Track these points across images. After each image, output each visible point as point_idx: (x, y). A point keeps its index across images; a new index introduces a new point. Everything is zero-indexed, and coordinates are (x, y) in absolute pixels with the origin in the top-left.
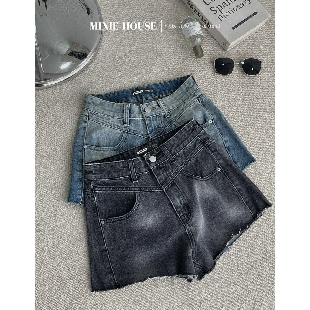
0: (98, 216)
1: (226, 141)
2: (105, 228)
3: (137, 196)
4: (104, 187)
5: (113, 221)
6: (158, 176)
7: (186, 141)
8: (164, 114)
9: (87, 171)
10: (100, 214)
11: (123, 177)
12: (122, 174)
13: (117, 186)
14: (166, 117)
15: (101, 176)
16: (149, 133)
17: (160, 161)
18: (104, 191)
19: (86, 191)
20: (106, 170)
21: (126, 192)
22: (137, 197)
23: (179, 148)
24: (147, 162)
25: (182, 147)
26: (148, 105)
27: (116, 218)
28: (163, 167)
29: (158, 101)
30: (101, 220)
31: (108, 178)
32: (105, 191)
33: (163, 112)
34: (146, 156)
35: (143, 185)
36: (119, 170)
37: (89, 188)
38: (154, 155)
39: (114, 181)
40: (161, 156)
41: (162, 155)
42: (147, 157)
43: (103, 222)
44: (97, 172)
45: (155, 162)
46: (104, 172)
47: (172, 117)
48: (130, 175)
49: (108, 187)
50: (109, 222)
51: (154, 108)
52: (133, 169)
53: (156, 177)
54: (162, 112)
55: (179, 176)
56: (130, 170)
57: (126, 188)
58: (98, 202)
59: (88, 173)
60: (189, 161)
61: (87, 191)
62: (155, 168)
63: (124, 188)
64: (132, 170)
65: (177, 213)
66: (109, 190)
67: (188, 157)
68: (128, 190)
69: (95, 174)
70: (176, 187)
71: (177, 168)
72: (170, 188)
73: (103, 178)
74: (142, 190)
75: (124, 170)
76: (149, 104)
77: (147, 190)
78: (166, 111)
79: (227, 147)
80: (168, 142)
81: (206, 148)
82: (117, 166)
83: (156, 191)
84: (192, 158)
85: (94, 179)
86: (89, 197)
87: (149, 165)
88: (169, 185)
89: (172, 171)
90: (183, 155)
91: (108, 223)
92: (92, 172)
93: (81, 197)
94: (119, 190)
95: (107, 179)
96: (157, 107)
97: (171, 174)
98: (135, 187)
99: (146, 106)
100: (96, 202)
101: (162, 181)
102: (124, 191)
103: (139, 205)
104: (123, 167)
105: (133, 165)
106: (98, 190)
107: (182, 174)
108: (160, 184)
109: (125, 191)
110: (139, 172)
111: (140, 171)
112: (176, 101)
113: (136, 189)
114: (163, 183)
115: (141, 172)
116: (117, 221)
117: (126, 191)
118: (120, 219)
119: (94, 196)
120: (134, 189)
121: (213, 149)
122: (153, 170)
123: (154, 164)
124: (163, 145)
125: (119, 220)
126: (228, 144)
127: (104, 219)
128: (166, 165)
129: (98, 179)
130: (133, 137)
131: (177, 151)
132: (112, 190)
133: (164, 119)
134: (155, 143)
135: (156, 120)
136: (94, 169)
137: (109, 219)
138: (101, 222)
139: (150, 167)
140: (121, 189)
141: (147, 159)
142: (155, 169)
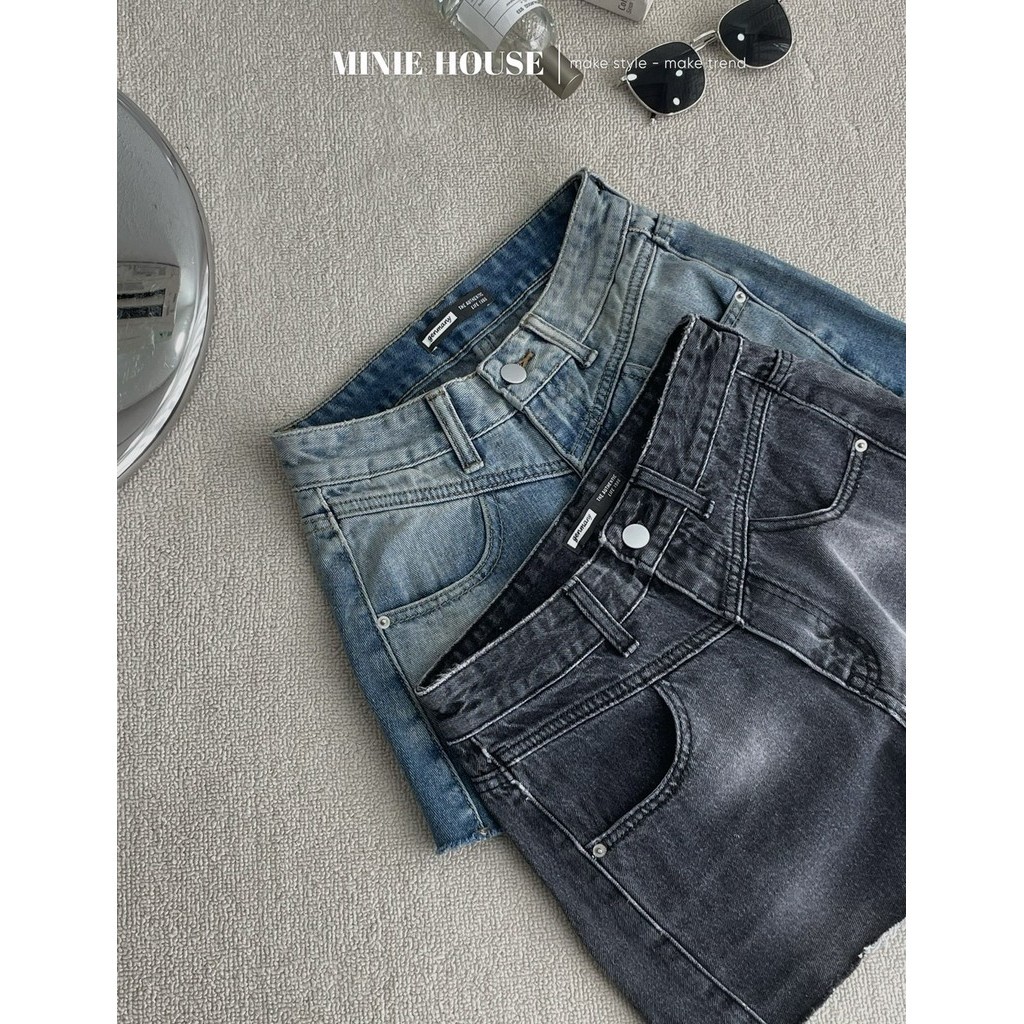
0: (568, 838)
1: (828, 337)
3: (666, 693)
4: (531, 730)
5: (631, 825)
6: (692, 585)
7: (707, 410)
8: (572, 357)
9: (443, 711)
10: (573, 829)
11: (580, 657)
12: (573, 650)
13: (577, 702)
14: (588, 364)
15: (500, 703)
16: (563, 452)
17: (665, 531)
18: (539, 746)
19: (477, 783)
20: (505, 667)
21: (621, 703)
22: (669, 698)
23: (699, 448)
24: (622, 557)
25: (706, 437)
26: (504, 356)
27: (636, 812)
28: (685, 542)
29: (527, 322)
30: (589, 846)
31: (530, 694)
32: (545, 743)
33: (567, 353)
34: (608, 540)
35: (663, 644)
36: (553, 643)
37: (480, 768)
38: (630, 519)
39: (555, 690)
41: (657, 504)
42: (613, 541)
43: (600, 850)
44: (477, 696)
45: (651, 544)
46: (501, 679)
47: (607, 352)
48: (602, 636)
49: (545, 726)
50: (623, 838)
51: (527, 354)
52: (599, 611)
53: (687, 592)
54: (564, 353)
55: (754, 544)
56: (592, 620)
57: (612, 688)
58: (538, 793)
59: (449, 715)
60: (750, 473)
61: (480, 778)
62: (664, 561)
63: (604, 692)
64: (597, 616)
65: (829, 675)
66: (556, 733)
67: (741, 461)
68: (624, 693)
69: (474, 705)
70: (769, 587)
71: (731, 519)
72: (755, 605)
73: (510, 702)
74: (670, 666)
75: (573, 630)
76: (505, 351)
77: (684, 656)
78: (573, 345)
79: (841, 356)
80: (650, 447)
81: (781, 398)
82: (541, 633)
83: (715, 639)
84: (754, 456)
85: (480, 726)
86: (497, 797)
87: (637, 563)
88: (744, 593)
89: (724, 541)
90: (724, 466)
91: (617, 842)
92: (461, 704)
93: (470, 812)
94: (592, 711)
95: (526, 697)
96: (538, 346)
97: (727, 552)
98: (639, 667)
99: (499, 364)
101: (713, 597)
102: (612, 704)
103: (689, 721)
104: (562, 622)
105: (589, 596)
106: (516, 757)
107: (758, 531)
108: (714, 610)
109: (617, 702)
110: (622, 609)
111: (622, 603)
112: (584, 293)
113: (647, 674)
114: (720, 602)
115: (629, 602)
116: (645, 816)
117: (618, 697)
118: (653, 806)
119: (514, 782)
120: (641, 676)
121: (805, 389)
122: (660, 576)
123: (652, 553)
124: (641, 470)
125: (651, 812)
126: (839, 343)
127: (598, 839)
128: (691, 534)
129: (495, 717)
130: (521, 498)
131: (695, 461)
132: (566, 727)
133: (584, 375)
134: (605, 477)
135: (559, 394)
136: (460, 690)
137: (614, 827)
138: (591, 854)
139: (646, 567)
140: (599, 702)
141: (617, 549)
142: (666, 567)
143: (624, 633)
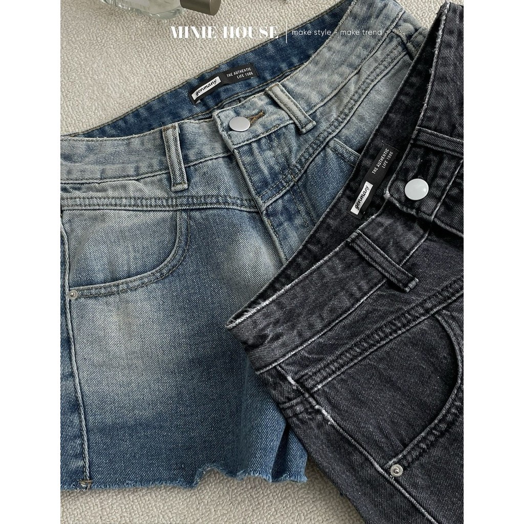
0: (367, 459)
2: (415, 486)
3: (447, 322)
4: (330, 358)
5: (424, 446)
9: (251, 342)
10: (372, 451)
11: (365, 294)
12: (360, 288)
13: (368, 332)
15: (300, 335)
17: (442, 183)
18: (338, 373)
19: (284, 409)
20: (302, 305)
21: (408, 330)
22: (450, 326)
24: (405, 209)
27: (428, 434)
30: (387, 466)
31: (325, 327)
32: (343, 370)
34: (392, 195)
36: (342, 284)
37: (286, 394)
38: (411, 174)
39: (347, 322)
40: (434, 164)
41: (434, 159)
42: (396, 196)
43: (397, 470)
44: (279, 330)
45: (430, 195)
46: (299, 315)
48: (384, 276)
49: (342, 354)
50: (417, 458)
52: (379, 255)
56: (374, 264)
57: (398, 318)
58: (339, 418)
59: (255, 346)
61: (288, 405)
62: (442, 210)
63: (391, 322)
64: (378, 260)
66: (352, 360)
68: (409, 322)
69: (277, 337)
73: (308, 334)
74: (449, 298)
75: (357, 273)
80: (426, 109)
82: (330, 276)
85: (284, 355)
86: (303, 422)
87: (417, 213)
91: (413, 462)
92: (265, 336)
94: (382, 339)
95: (322, 330)
98: (421, 300)
100: (335, 424)
102: (400, 332)
104: (348, 267)
105: (370, 244)
106: (318, 383)
109: (404, 330)
110: (402, 254)
111: (402, 249)
115: (408, 247)
117: (404, 326)
118: (443, 426)
119: (317, 407)
120: (423, 307)
122: (438, 223)
123: (431, 203)
124: (419, 131)
125: (442, 434)
127: (395, 460)
129: (297, 347)
132: (361, 354)
136: (265, 323)
137: (408, 448)
138: (389, 474)
139: (425, 216)
140: (388, 330)
141: (400, 202)
142: (444, 214)
143: (404, 273)
